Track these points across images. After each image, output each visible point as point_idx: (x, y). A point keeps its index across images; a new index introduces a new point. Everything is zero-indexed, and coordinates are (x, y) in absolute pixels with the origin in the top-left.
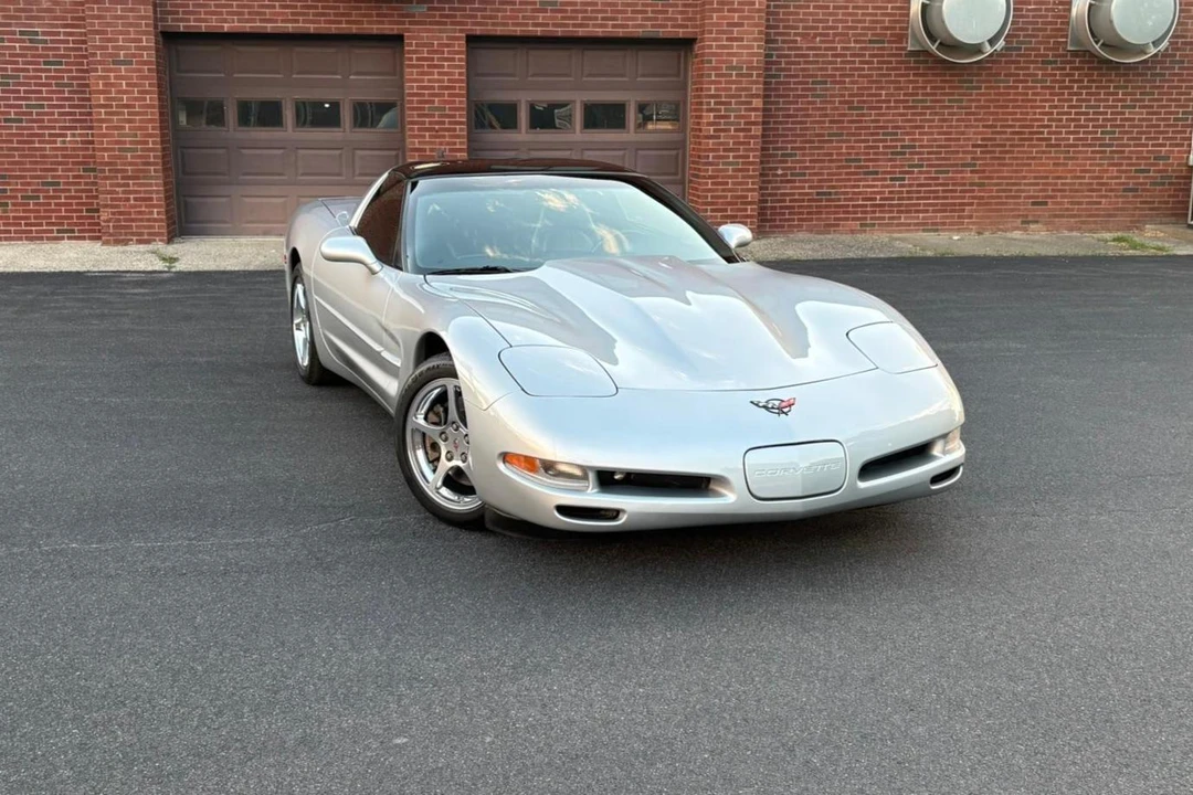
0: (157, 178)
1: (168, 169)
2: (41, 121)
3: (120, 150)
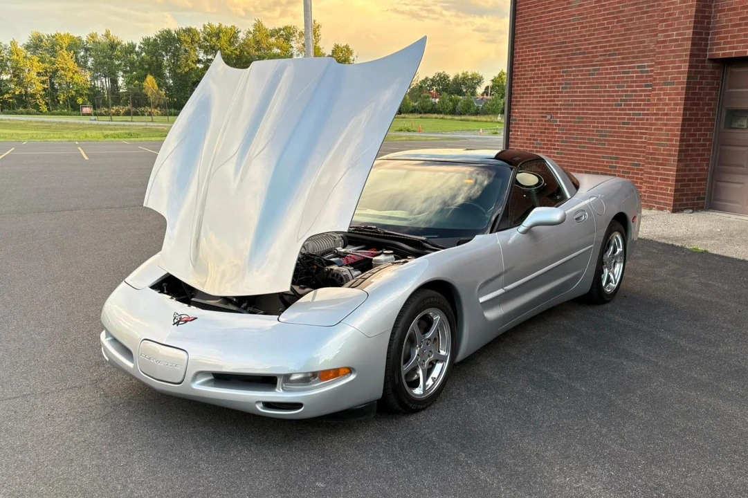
0: (673, 165)
1: (697, 160)
2: (638, 124)
3: (657, 144)
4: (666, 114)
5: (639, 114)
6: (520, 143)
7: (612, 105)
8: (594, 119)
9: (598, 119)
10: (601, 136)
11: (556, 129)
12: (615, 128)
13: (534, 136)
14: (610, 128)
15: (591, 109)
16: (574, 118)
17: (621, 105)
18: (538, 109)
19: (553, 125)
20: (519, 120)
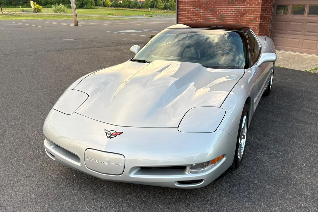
1: (265, 28)
2: (239, 12)
3: (250, 21)
4: (254, 7)
5: (240, 8)
6: (184, 20)
7: (227, 3)
8: (218, 9)
9: (220, 9)
10: (222, 17)
11: (201, 14)
12: (228, 14)
13: (190, 17)
14: (226, 13)
15: (217, 5)
16: (209, 9)
17: (231, 3)
18: (192, 5)
19: (199, 12)
20: (183, 10)
